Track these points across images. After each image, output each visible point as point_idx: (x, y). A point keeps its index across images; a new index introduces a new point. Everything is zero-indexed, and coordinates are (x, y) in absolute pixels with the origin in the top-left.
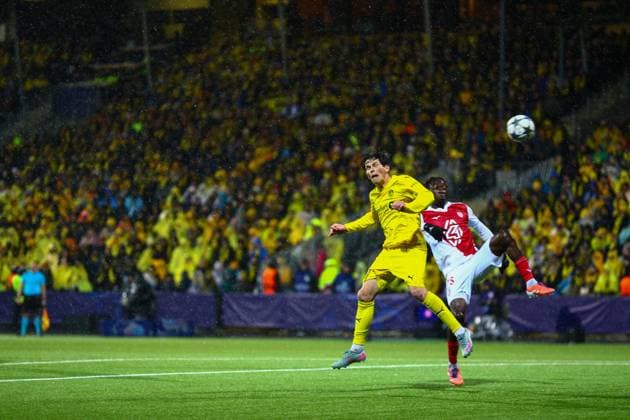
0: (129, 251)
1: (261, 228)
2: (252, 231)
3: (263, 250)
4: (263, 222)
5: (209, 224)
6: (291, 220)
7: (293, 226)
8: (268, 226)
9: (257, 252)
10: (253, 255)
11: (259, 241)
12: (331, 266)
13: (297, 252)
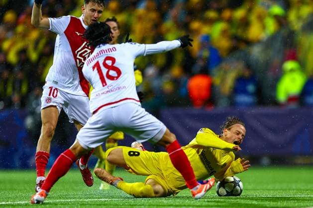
0: (34, 56)
1: (211, 22)
2: (195, 25)
3: (214, 51)
4: (212, 14)
5: (140, 18)
6: (250, 10)
7: (253, 18)
8: (220, 19)
9: (206, 54)
10: (200, 57)
11: (207, 39)
12: (292, 70)
13: (256, 52)
